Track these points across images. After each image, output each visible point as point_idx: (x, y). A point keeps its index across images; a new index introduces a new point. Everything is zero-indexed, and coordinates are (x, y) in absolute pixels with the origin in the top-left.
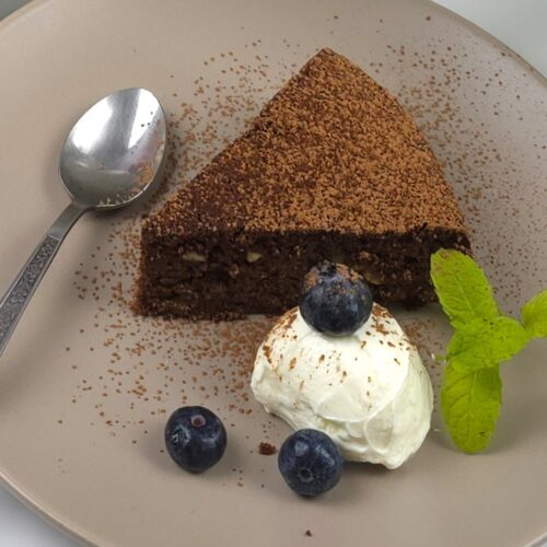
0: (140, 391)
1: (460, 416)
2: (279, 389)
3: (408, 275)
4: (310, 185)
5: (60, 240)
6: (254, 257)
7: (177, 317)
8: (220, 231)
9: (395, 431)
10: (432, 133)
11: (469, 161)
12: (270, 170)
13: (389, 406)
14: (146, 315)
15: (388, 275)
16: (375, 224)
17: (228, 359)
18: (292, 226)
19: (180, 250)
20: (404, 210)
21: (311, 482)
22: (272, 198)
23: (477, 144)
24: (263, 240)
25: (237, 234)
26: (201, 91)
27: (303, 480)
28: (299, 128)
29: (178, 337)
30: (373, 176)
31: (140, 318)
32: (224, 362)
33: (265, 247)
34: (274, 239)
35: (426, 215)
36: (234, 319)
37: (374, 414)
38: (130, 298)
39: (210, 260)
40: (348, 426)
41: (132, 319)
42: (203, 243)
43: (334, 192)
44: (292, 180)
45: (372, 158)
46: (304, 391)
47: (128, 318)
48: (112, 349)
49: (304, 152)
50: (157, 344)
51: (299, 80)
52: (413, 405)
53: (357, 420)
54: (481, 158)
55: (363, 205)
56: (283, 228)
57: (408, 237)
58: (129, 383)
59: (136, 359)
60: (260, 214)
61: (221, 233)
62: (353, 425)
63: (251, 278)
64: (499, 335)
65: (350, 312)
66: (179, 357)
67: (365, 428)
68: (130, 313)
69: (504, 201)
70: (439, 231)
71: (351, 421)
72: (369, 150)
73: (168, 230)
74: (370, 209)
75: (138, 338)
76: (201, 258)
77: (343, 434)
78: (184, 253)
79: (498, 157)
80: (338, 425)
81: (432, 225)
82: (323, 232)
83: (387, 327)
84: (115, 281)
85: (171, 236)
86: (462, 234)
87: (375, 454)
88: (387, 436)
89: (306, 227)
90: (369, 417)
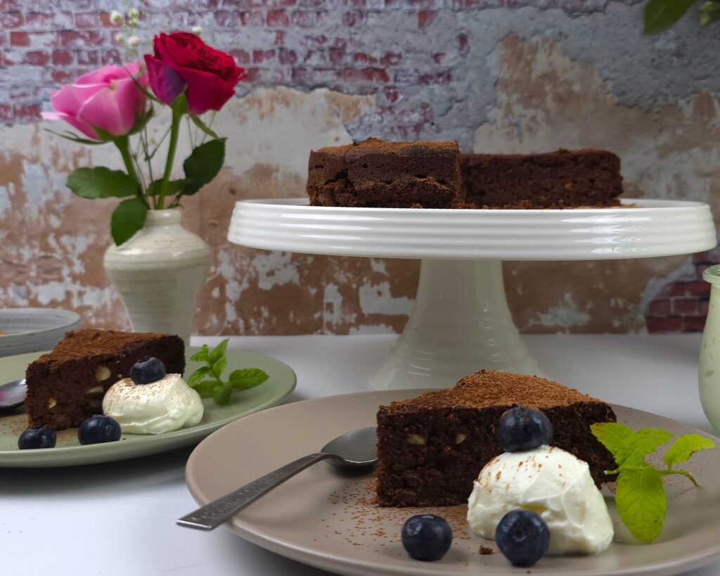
6: (461, 438)
8: (434, 409)
19: (406, 430)
21: (525, 540)
25: (447, 415)
27: (518, 540)
33: (468, 427)
37: (567, 488)
38: (374, 495)
41: (374, 511)
42: (423, 423)
46: (510, 490)
47: (370, 510)
53: (555, 495)
56: (480, 407)
61: (436, 412)
62: (553, 500)
67: (563, 500)
71: (550, 497)
73: (396, 411)
76: (422, 441)
78: (409, 433)
87: (574, 530)
88: (582, 511)
90: (564, 492)
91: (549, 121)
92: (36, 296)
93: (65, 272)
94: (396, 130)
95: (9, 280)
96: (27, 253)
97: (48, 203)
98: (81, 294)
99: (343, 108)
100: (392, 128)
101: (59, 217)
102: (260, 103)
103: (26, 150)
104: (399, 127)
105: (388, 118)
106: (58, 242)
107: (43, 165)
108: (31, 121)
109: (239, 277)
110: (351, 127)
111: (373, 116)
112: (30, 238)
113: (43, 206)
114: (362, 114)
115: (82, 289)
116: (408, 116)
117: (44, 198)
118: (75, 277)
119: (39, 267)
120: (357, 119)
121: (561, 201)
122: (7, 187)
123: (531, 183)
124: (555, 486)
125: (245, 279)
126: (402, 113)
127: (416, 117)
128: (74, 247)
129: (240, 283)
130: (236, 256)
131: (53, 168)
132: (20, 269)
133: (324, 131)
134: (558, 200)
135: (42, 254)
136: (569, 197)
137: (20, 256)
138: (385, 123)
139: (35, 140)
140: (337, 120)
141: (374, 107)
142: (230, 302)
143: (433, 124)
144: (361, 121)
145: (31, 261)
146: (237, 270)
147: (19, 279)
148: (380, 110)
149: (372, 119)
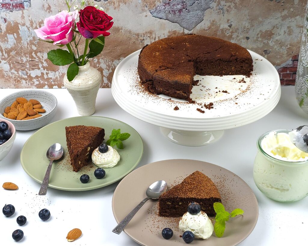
0: (158, 227)
1: (218, 231)
2: (183, 225)
3: (210, 208)
4: (192, 191)
5: (144, 202)
6: (180, 203)
7: (166, 216)
8: (173, 197)
9: (204, 231)
10: (220, 190)
11: (226, 194)
12: (184, 189)
13: (203, 226)
14: (160, 216)
15: (206, 208)
16: (203, 197)
17: (175, 223)
18: (187, 197)
19: (166, 201)
20: (209, 195)
21: (188, 239)
22: (184, 193)
23: (228, 191)
24: (182, 200)
25: (177, 198)
26: (175, 182)
28: (191, 182)
29: (166, 220)
30: (204, 190)
31: (159, 217)
32: (174, 224)
33: (182, 201)
34: (184, 200)
35: (213, 195)
36: (177, 217)
37: (200, 227)
38: (158, 214)
39: (172, 204)
40: (195, 230)
41: (158, 217)
42: (170, 200)
43: (196, 192)
44: (188, 190)
45: (204, 187)
46: (188, 225)
47: (157, 216)
48: (154, 221)
49: (191, 186)
50: (162, 221)
51: (191, 175)
52: (208, 227)
54: (229, 193)
55: (201, 194)
56: (186, 197)
57: (209, 199)
58: (156, 226)
59: (158, 223)
60: (181, 195)
61: (174, 198)
62: (196, 229)
63: (180, 208)
64: (224, 214)
65: (196, 209)
66: (166, 223)
67: (198, 230)
68: (158, 216)
69: (232, 200)
70: (215, 198)
72: (204, 186)
74: (202, 195)
75: (159, 220)
76: (170, 204)
77: (195, 232)
78: (167, 202)
79: (232, 193)
80: (193, 230)
81: (214, 197)
82: (193, 198)
83: (204, 214)
84: (155, 211)
85: (164, 198)
86: (220, 199)
87: (201, 236)
88: (203, 232)
89: (190, 197)
90: (199, 228)
91: (236, 7)
92: (30, 74)
93: (40, 66)
94: (171, 12)
95: (19, 69)
96: (25, 59)
97: (30, 41)
98: (47, 74)
99: (148, 4)
100: (169, 11)
101: (36, 46)
102: (114, 3)
103: (20, 21)
104: (172, 11)
105: (167, 7)
106: (36, 55)
107: (27, 26)
108: (20, 10)
109: (108, 68)
110: (152, 11)
111: (161, 6)
112: (25, 54)
113: (29, 42)
114: (157, 6)
115: (48, 72)
116: (176, 6)
117: (29, 39)
118: (44, 68)
119: (30, 64)
120: (154, 8)
121: (230, 73)
122: (14, 35)
123: (219, 67)
124: (197, 226)
125: (110, 69)
126: (174, 5)
127: (179, 7)
128: (43, 57)
129: (109, 70)
130: (106, 61)
131: (31, 28)
132: (23, 65)
133: (141, 13)
134: (229, 73)
135: (30, 59)
136: (233, 72)
137: (22, 60)
138: (166, 9)
139: (23, 17)
140: (146, 9)
141: (162, 3)
142: (105, 77)
143: (186, 9)
144: (156, 9)
145: (26, 62)
146: (107, 66)
147: (23, 68)
148: (164, 4)
149: (161, 8)
